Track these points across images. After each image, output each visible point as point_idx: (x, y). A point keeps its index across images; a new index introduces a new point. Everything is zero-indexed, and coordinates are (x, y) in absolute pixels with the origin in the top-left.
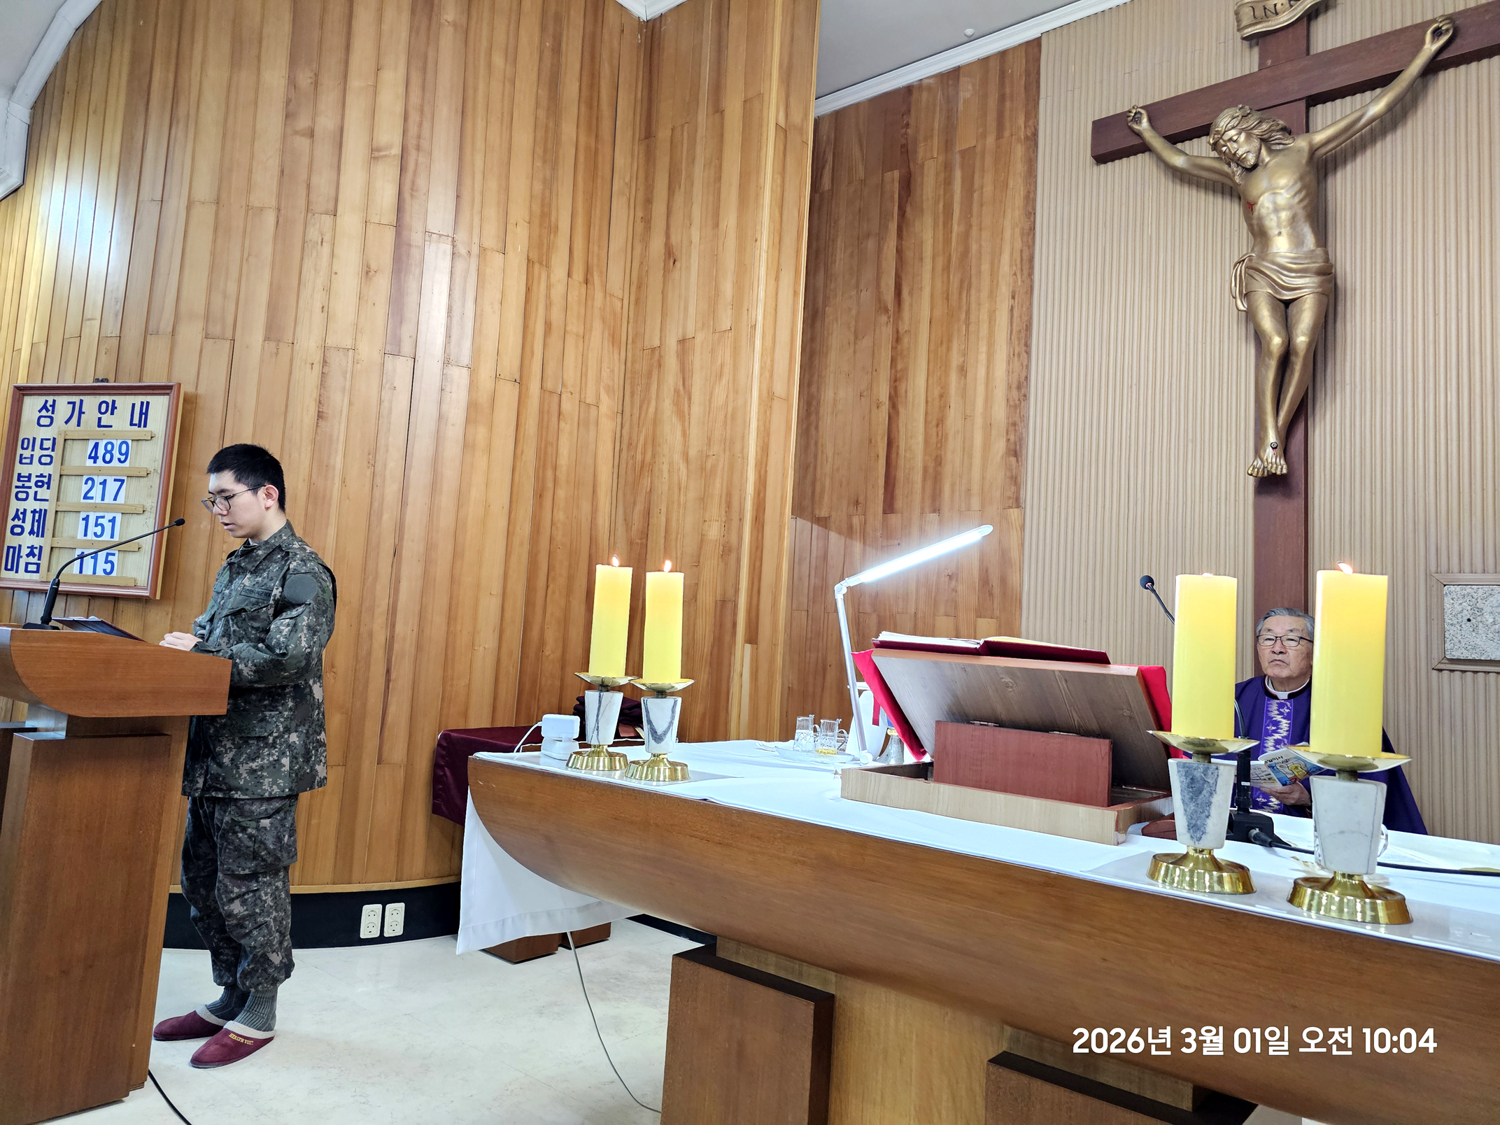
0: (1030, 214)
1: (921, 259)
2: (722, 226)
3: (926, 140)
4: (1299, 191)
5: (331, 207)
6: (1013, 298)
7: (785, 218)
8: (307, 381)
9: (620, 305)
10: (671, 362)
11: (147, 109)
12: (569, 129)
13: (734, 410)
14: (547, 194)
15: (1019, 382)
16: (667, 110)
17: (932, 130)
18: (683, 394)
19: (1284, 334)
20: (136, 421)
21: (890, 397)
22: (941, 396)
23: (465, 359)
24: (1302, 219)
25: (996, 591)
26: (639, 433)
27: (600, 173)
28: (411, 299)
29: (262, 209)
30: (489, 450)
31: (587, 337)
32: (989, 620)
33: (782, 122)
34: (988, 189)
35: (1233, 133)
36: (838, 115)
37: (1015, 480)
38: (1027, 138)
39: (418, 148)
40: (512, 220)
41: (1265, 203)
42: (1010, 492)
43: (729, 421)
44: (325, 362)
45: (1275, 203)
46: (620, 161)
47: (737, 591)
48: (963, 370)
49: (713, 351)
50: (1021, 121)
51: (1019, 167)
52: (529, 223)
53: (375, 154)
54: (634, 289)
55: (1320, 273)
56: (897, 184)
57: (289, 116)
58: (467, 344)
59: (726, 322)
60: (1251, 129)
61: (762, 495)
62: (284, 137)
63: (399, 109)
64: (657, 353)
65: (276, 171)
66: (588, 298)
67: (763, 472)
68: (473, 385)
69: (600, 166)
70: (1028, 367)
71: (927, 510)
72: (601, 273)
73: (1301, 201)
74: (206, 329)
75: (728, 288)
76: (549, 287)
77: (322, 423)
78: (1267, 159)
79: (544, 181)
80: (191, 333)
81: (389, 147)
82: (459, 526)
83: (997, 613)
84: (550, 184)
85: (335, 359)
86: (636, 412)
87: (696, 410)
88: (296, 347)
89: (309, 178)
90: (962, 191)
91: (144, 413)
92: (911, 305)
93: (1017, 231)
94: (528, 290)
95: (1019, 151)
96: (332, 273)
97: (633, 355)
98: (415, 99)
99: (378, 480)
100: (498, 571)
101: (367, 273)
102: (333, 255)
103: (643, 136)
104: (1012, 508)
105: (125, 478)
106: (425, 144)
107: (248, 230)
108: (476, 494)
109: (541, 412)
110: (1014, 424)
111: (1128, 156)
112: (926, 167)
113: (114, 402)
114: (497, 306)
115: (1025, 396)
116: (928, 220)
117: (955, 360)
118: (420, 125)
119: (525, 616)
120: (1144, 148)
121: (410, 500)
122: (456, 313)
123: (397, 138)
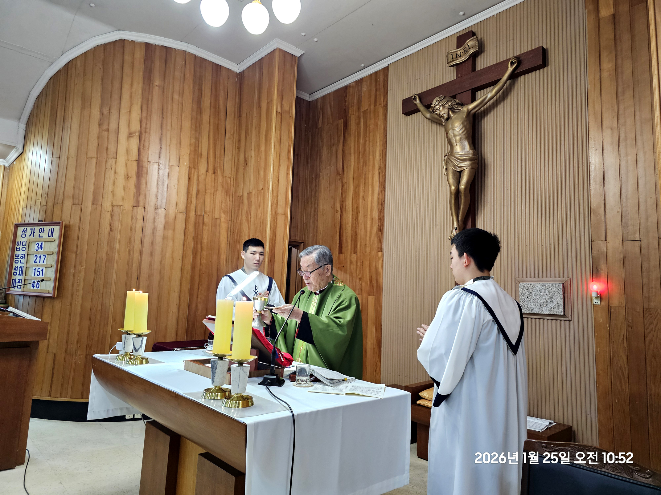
0: (385, 136)
1: (350, 154)
2: (260, 150)
3: (352, 106)
4: (462, 128)
5: (115, 155)
6: (380, 169)
7: (282, 146)
8: (106, 217)
9: (229, 180)
10: (245, 201)
11: (55, 125)
12: (206, 118)
13: (263, 219)
14: (197, 142)
15: (382, 202)
16: (245, 106)
17: (354, 103)
18: (248, 214)
19: (456, 185)
20: (50, 235)
21: (341, 209)
22: (357, 208)
23: (164, 207)
24: (464, 139)
25: (375, 285)
26: (236, 228)
27: (220, 132)
28: (143, 186)
29: (91, 158)
30: (173, 239)
31: (215, 194)
32: (372, 296)
33: (279, 110)
34: (372, 126)
35: (438, 106)
36: (324, 98)
37: (381, 241)
38: (384, 106)
39: (145, 132)
40: (182, 153)
41: (450, 133)
42: (379, 246)
43: (262, 224)
44: (112, 211)
45: (454, 133)
46: (228, 126)
48: (364, 197)
49: (258, 197)
50: (382, 99)
51: (381, 117)
52: (189, 154)
53: (130, 135)
54: (235, 173)
55: (470, 160)
56: (342, 125)
57: (100, 125)
58: (165, 201)
59: (261, 187)
60: (444, 105)
61: (273, 251)
62: (99, 132)
63: (138, 118)
64: (241, 199)
65: (96, 145)
66: (216, 179)
67: (273, 243)
68: (166, 216)
69: (220, 129)
70: (385, 196)
71: (353, 253)
72: (221, 170)
73: (463, 132)
74: (73, 201)
75: (262, 173)
76: (198, 177)
77: (111, 233)
78: (452, 116)
79: (196, 138)
80: (68, 204)
81: (135, 132)
82: (162, 268)
83: (375, 294)
84: (197, 139)
85: (116, 210)
86: (235, 220)
87: (252, 219)
88: (103, 206)
89: (107, 146)
90: (363, 127)
91: (52, 232)
92: (347, 172)
93: (381, 142)
94: (189, 179)
95: (381, 111)
96: (115, 178)
97: (235, 199)
98: (144, 114)
99: (131, 252)
101: (128, 178)
102: (115, 173)
103: (238, 116)
104: (379, 252)
105: (46, 255)
106: (148, 130)
107: (87, 165)
108: (168, 254)
109: (195, 223)
110: (380, 219)
111: (414, 114)
112: (352, 118)
113: (44, 228)
114: (176, 186)
115: (384, 208)
116: (353, 138)
117: (361, 194)
118: (146, 124)
119: (189, 299)
120: (417, 111)
121: (143, 259)
122: (160, 190)
123: (138, 129)
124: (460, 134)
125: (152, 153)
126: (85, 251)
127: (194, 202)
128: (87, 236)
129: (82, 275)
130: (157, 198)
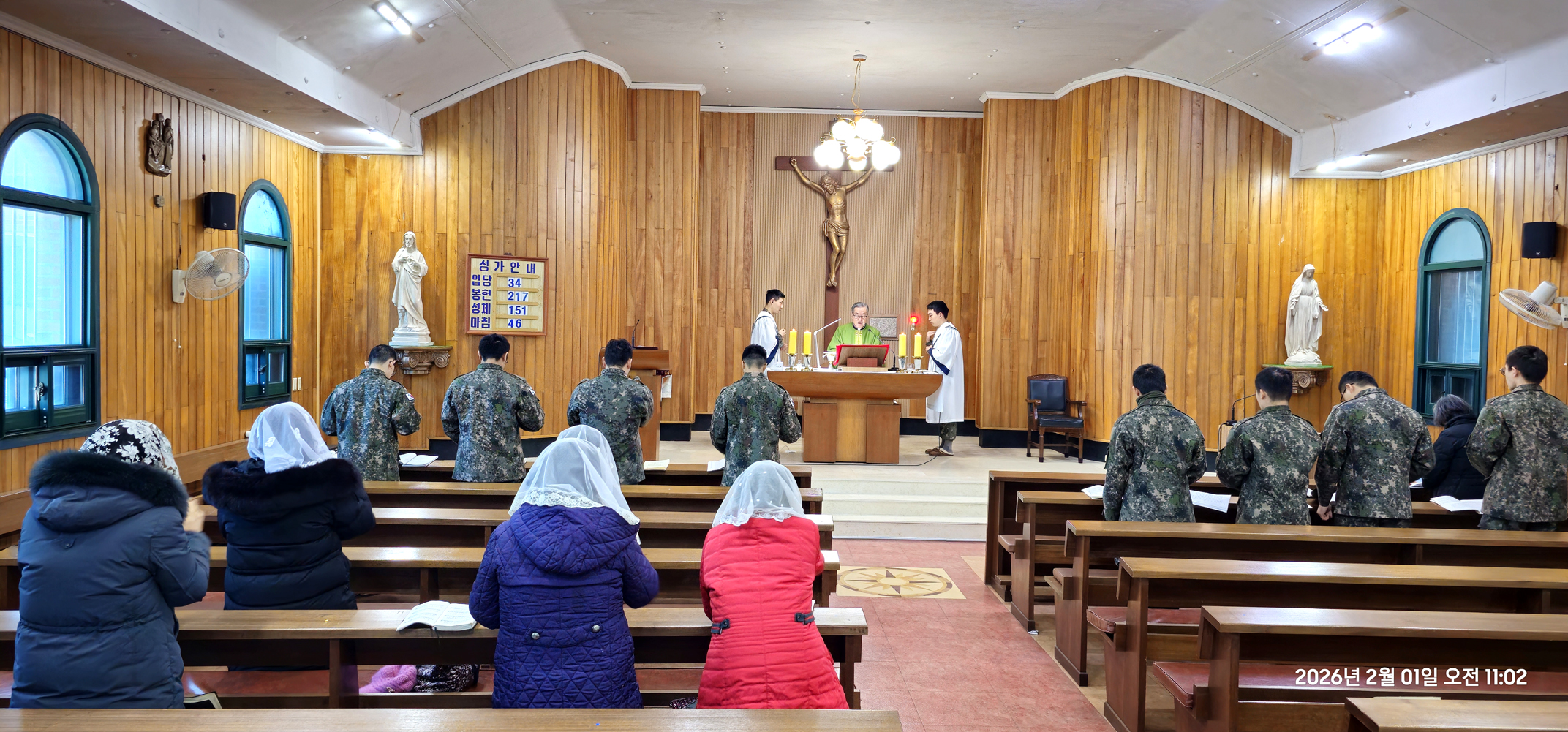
5: (581, 188)
10: (652, 236)
15: (749, 244)
16: (641, 132)
19: (839, 246)
20: (529, 271)
25: (741, 318)
32: (739, 328)
37: (747, 279)
38: (749, 151)
42: (746, 283)
45: (837, 207)
47: (691, 324)
55: (847, 229)
60: (833, 183)
70: (753, 239)
78: (836, 193)
80: (542, 237)
91: (533, 267)
98: (600, 145)
102: (582, 207)
104: (746, 288)
105: (527, 292)
110: (747, 259)
113: (518, 263)
118: (602, 156)
124: (841, 209)
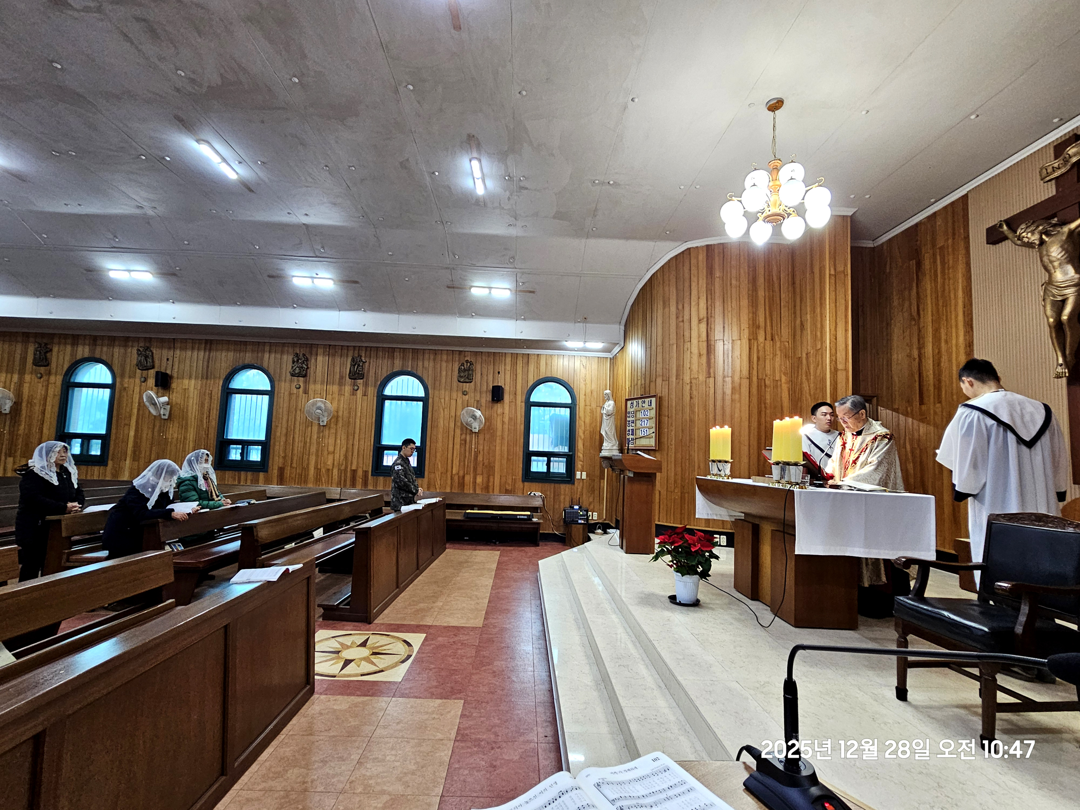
3: (924, 245)
4: (1061, 252)
5: (690, 339)
6: (964, 307)
8: (687, 388)
9: (787, 344)
10: (804, 361)
12: (761, 293)
14: (755, 316)
15: (969, 344)
19: (1055, 316)
20: (649, 405)
22: (939, 353)
23: (730, 375)
24: (1066, 264)
27: (775, 303)
28: (712, 361)
29: (673, 344)
30: (740, 401)
31: (774, 358)
33: (833, 272)
35: (1024, 234)
38: (965, 238)
39: (711, 316)
40: (742, 329)
41: (1045, 259)
44: (691, 383)
46: (783, 296)
48: (946, 341)
50: (962, 231)
52: (748, 328)
53: (700, 321)
54: (793, 338)
58: (730, 370)
59: (819, 347)
60: (1034, 230)
62: (677, 323)
63: (705, 308)
64: (800, 359)
65: (675, 334)
66: (774, 345)
68: (733, 382)
69: (775, 300)
71: (937, 402)
72: (778, 336)
73: (1062, 257)
74: (663, 378)
76: (758, 347)
77: (692, 401)
78: (1047, 240)
79: (753, 313)
81: (703, 319)
84: (755, 313)
85: (694, 381)
86: (795, 381)
88: (684, 379)
89: (683, 333)
91: (651, 403)
93: (964, 278)
94: (750, 349)
95: (962, 243)
96: (691, 357)
97: (794, 361)
98: (709, 302)
100: (747, 438)
101: (700, 355)
102: (691, 353)
105: (648, 419)
106: (713, 314)
107: (670, 350)
109: (758, 386)
113: (645, 400)
118: (712, 310)
120: (1005, 238)
122: (726, 362)
123: (705, 316)
125: (718, 334)
126: (674, 415)
127: (755, 368)
128: (674, 404)
129: (674, 432)
130: (724, 369)
